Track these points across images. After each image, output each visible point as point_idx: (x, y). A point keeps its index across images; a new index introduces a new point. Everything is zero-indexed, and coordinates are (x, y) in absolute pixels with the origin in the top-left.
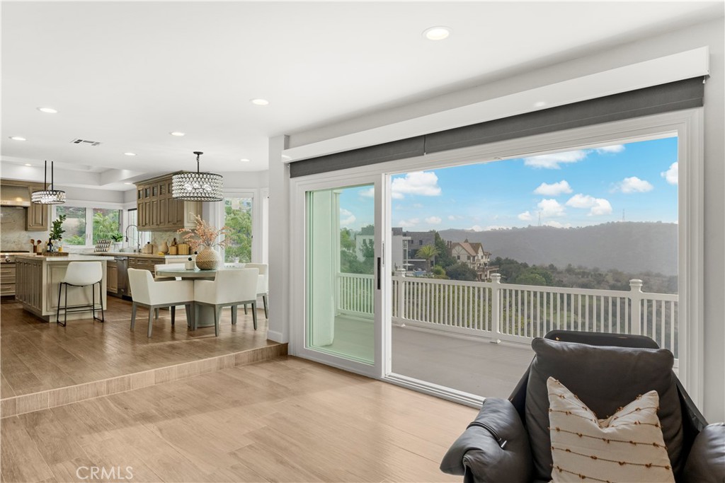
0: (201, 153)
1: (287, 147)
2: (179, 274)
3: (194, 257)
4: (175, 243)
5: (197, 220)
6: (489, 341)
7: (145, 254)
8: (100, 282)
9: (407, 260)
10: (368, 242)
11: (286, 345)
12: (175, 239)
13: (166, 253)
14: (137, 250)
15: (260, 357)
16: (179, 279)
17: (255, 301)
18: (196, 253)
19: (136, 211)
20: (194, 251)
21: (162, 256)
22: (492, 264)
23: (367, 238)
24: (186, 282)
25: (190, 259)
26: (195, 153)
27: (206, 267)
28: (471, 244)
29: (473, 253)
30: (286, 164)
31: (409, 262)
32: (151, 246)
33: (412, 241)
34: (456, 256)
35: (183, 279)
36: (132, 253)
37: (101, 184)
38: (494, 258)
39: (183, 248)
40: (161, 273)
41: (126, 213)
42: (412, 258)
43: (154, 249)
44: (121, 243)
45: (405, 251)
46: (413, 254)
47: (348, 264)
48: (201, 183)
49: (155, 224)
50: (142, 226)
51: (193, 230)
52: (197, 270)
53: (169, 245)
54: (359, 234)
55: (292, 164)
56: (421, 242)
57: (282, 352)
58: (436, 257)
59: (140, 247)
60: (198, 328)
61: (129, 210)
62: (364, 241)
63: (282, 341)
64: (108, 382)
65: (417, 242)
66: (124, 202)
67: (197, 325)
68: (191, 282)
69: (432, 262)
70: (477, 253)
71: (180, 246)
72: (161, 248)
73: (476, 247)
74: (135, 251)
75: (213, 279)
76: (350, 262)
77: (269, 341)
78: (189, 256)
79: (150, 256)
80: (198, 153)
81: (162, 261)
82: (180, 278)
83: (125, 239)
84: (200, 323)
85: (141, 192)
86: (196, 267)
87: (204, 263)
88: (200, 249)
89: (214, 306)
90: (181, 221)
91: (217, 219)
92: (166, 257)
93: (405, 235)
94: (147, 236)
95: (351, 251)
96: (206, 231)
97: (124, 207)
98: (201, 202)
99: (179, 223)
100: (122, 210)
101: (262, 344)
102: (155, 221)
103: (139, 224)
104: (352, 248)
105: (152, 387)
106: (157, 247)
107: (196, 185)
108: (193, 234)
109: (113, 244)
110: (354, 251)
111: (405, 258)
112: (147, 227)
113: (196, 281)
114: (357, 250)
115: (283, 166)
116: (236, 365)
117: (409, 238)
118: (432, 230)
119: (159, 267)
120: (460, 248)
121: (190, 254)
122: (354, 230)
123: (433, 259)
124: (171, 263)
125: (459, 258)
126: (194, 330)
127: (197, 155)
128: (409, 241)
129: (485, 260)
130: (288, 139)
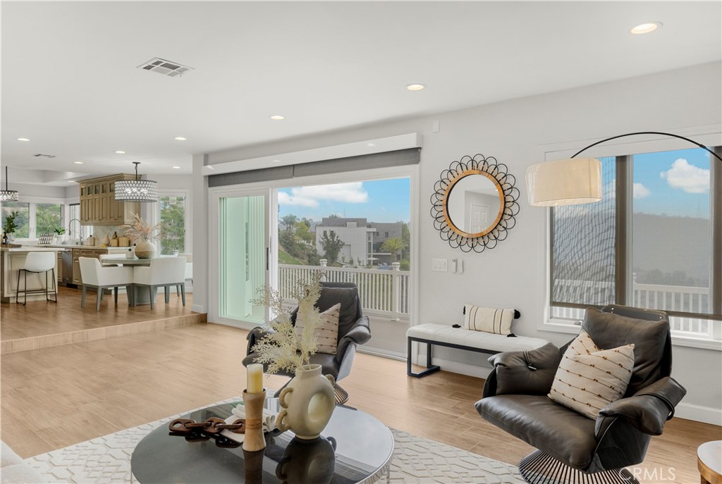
0: (139, 163)
1: (206, 164)
2: (120, 261)
3: (133, 248)
4: (116, 236)
5: (136, 218)
6: (390, 320)
7: (87, 245)
8: (53, 269)
9: (372, 254)
10: (328, 234)
11: (206, 315)
12: (115, 233)
13: (108, 245)
14: (79, 243)
15: (185, 322)
16: (120, 265)
17: (183, 283)
18: (135, 245)
19: (78, 207)
20: (133, 243)
21: (105, 248)
23: (328, 229)
24: (127, 268)
25: (130, 250)
26: (133, 162)
27: (144, 257)
30: (205, 177)
31: (374, 256)
32: (93, 239)
33: (378, 233)
35: (124, 265)
36: (74, 246)
37: (44, 182)
39: (123, 241)
40: (106, 261)
41: (67, 208)
42: (377, 252)
43: (96, 241)
44: (63, 236)
45: (370, 243)
46: (377, 247)
47: (307, 258)
48: (139, 188)
49: (97, 219)
50: (84, 220)
51: (132, 226)
52: (136, 258)
53: (111, 238)
54: (320, 225)
55: (210, 177)
56: (387, 234)
57: (203, 320)
58: (403, 251)
59: (82, 240)
60: (137, 305)
61: (70, 205)
62: (325, 232)
63: (202, 312)
64: (73, 334)
65: (382, 234)
66: (65, 197)
67: (136, 303)
68: (131, 268)
69: (398, 256)
71: (120, 239)
72: (103, 241)
74: (77, 243)
75: (149, 265)
76: (309, 256)
77: (193, 312)
78: (129, 248)
79: (93, 247)
80: (137, 163)
81: (105, 252)
82: (122, 265)
83: (67, 232)
84: (138, 301)
85: (84, 190)
86: (135, 256)
87: (142, 253)
88: (139, 242)
89: (149, 286)
90: (122, 217)
91: (154, 217)
92: (109, 248)
93: (369, 226)
94: (89, 230)
95: (311, 244)
96: (143, 227)
97: (66, 202)
98: (139, 204)
99: (119, 219)
100: (64, 205)
101: (188, 314)
102: (97, 217)
103: (82, 219)
104: (311, 241)
105: (103, 339)
106: (98, 239)
107: (135, 190)
108: (132, 230)
109: (56, 237)
110: (314, 244)
111: (370, 252)
112: (90, 222)
113: (135, 267)
114: (317, 242)
115: (203, 179)
116: (166, 327)
117: (374, 230)
118: (399, 221)
119: (103, 257)
121: (129, 246)
122: (314, 221)
123: (400, 252)
124: (113, 253)
126: (134, 306)
127: (135, 165)
128: (374, 233)
130: (207, 158)
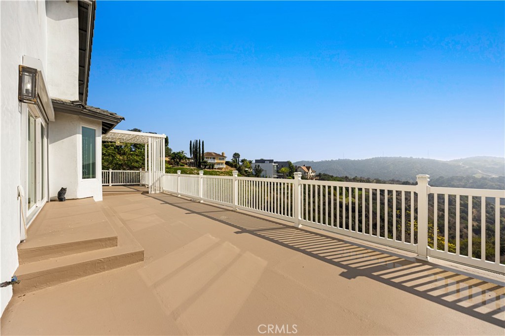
9: (276, 174)
22: (317, 176)
28: (306, 167)
29: (307, 171)
38: (318, 173)
45: (275, 170)
56: (282, 166)
62: (256, 165)
65: (280, 166)
70: (309, 171)
73: (308, 168)
93: (275, 163)
117: (277, 164)
129: (313, 174)
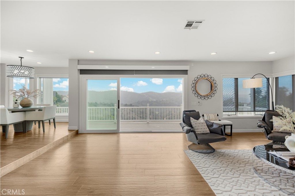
0: (23, 58)
1: (79, 64)
11: (78, 130)
17: (54, 118)
25: (16, 103)
26: (19, 57)
30: (78, 70)
34: (64, 100)
48: (20, 70)
57: (77, 133)
68: (24, 113)
80: (21, 58)
120: (66, 97)
125: (65, 101)
130: (79, 61)
